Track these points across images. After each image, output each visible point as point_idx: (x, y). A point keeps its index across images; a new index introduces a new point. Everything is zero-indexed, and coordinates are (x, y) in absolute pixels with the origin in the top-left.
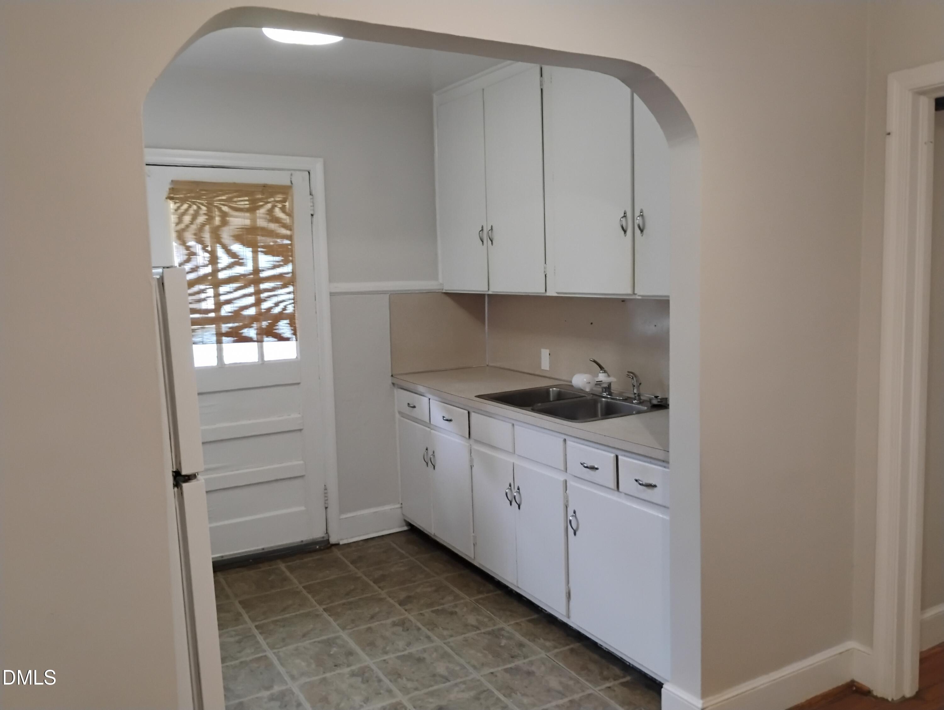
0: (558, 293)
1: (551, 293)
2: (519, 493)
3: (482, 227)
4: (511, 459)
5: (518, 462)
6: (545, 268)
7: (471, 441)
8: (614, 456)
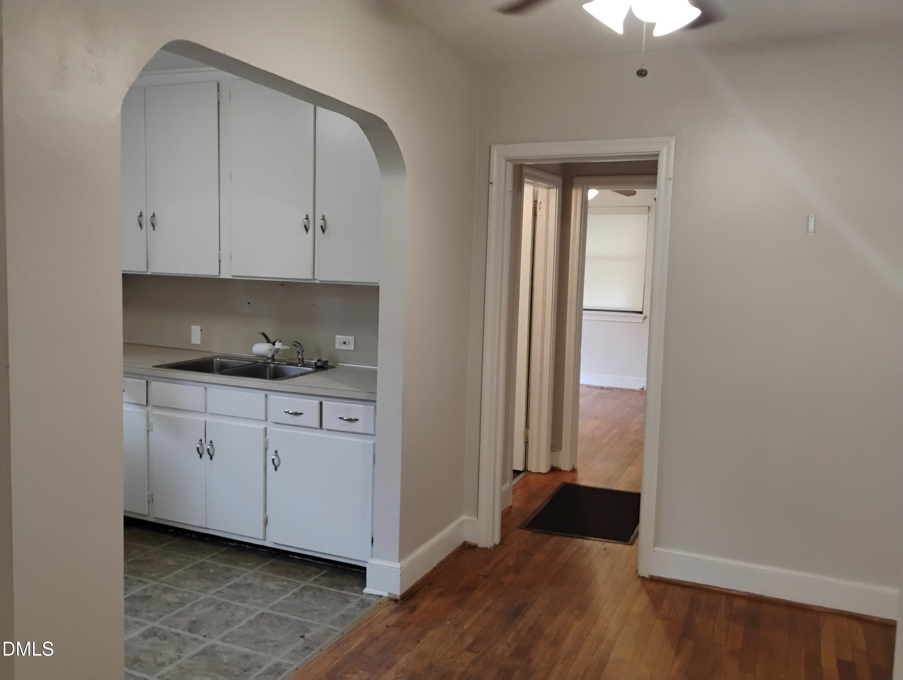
0: (233, 276)
1: (225, 275)
2: (212, 446)
3: (141, 213)
4: (202, 418)
5: (210, 419)
6: (219, 254)
7: (149, 408)
8: (318, 403)
